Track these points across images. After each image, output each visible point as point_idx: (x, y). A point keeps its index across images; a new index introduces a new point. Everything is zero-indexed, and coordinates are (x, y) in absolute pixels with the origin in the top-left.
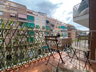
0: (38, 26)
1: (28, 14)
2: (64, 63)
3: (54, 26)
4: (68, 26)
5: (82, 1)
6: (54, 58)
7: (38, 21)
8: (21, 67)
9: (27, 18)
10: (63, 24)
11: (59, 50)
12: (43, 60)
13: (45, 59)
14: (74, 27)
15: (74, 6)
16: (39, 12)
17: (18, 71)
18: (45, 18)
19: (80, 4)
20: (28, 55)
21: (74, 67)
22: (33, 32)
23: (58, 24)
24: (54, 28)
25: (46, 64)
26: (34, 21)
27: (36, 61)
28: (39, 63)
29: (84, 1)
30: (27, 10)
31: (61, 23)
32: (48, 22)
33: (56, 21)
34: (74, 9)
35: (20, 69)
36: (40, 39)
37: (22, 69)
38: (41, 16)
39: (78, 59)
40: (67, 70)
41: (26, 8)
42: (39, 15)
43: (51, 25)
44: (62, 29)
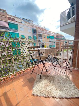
0: (24, 36)
1: (9, 21)
2: (48, 71)
3: (42, 36)
4: (57, 36)
5: (71, 7)
6: (39, 68)
7: (23, 30)
8: (7, 78)
9: (8, 26)
10: (52, 34)
11: (41, 60)
12: (28, 71)
13: (31, 70)
14: (63, 37)
15: (62, 13)
16: (23, 19)
17: (3, 82)
18: (31, 26)
19: (69, 10)
20: (12, 67)
21: (56, 73)
22: (15, 43)
23: (46, 33)
24: (42, 39)
25: (31, 74)
26: (17, 30)
27: (22, 72)
28: (25, 73)
29: (73, 7)
30: (8, 16)
31: (50, 32)
32: (34, 31)
33: (44, 30)
34: (61, 16)
35: (5, 80)
36: (23, 50)
37: (8, 80)
38: (25, 24)
39: (61, 67)
40: (49, 77)
41: (6, 13)
42: (23, 22)
43: (39, 35)
44: (51, 40)
